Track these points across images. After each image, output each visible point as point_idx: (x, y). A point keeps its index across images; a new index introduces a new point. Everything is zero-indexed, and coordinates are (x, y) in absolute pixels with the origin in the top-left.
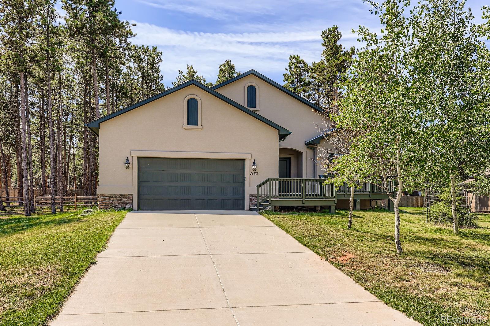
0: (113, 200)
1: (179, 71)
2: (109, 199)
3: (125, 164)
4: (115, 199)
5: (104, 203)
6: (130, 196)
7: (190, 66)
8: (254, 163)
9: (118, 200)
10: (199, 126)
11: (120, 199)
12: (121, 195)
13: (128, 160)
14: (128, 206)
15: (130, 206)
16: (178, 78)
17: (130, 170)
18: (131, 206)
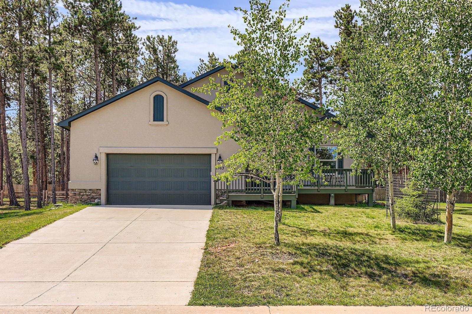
0: (83, 195)
1: (200, 59)
2: (79, 194)
3: (94, 160)
4: (84, 194)
5: (74, 198)
6: (98, 191)
7: (211, 54)
8: (220, 157)
9: (87, 195)
10: (165, 122)
11: (89, 194)
12: (90, 190)
13: (96, 157)
14: (96, 201)
15: (98, 201)
16: (199, 67)
17: (98, 166)
18: (100, 201)
